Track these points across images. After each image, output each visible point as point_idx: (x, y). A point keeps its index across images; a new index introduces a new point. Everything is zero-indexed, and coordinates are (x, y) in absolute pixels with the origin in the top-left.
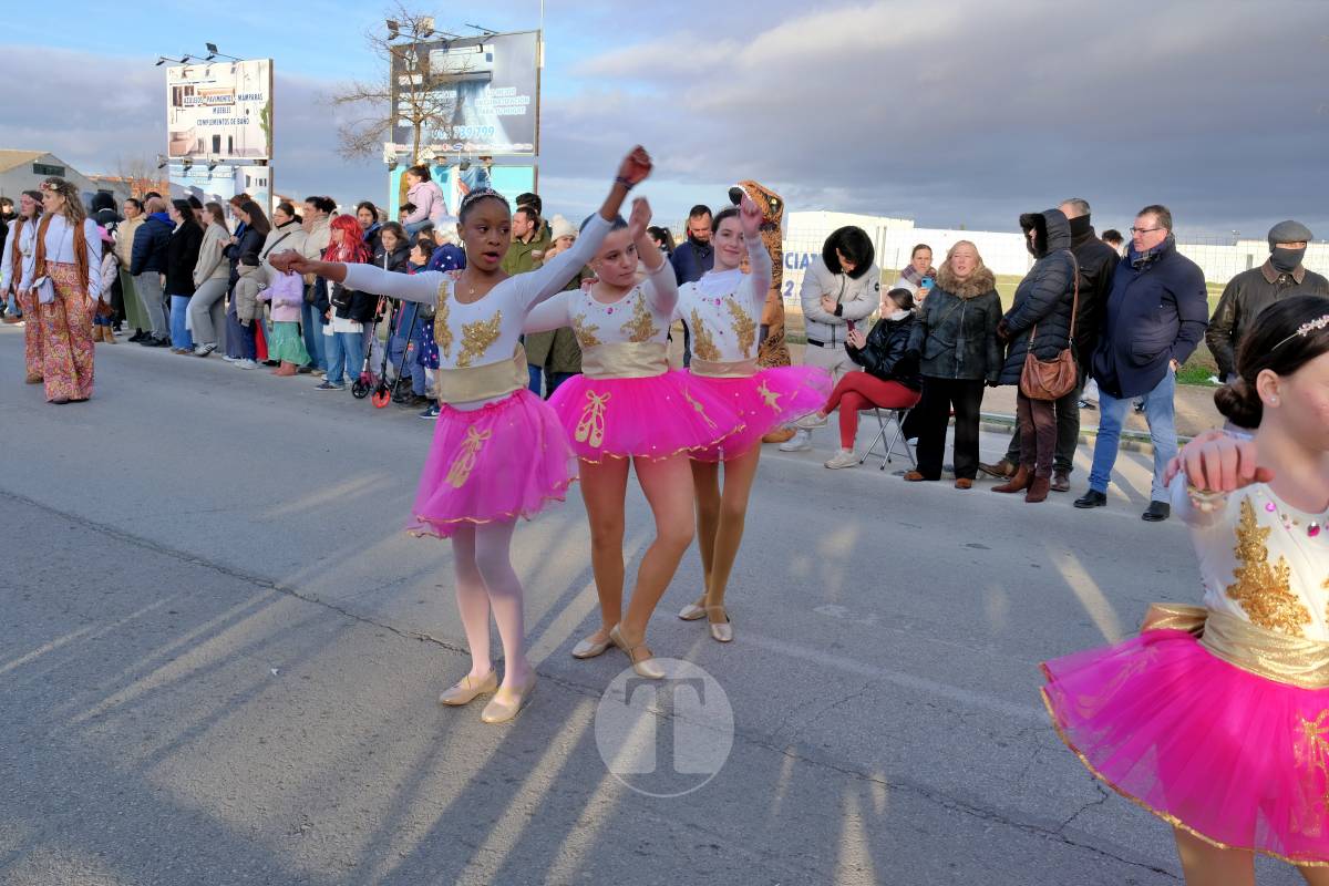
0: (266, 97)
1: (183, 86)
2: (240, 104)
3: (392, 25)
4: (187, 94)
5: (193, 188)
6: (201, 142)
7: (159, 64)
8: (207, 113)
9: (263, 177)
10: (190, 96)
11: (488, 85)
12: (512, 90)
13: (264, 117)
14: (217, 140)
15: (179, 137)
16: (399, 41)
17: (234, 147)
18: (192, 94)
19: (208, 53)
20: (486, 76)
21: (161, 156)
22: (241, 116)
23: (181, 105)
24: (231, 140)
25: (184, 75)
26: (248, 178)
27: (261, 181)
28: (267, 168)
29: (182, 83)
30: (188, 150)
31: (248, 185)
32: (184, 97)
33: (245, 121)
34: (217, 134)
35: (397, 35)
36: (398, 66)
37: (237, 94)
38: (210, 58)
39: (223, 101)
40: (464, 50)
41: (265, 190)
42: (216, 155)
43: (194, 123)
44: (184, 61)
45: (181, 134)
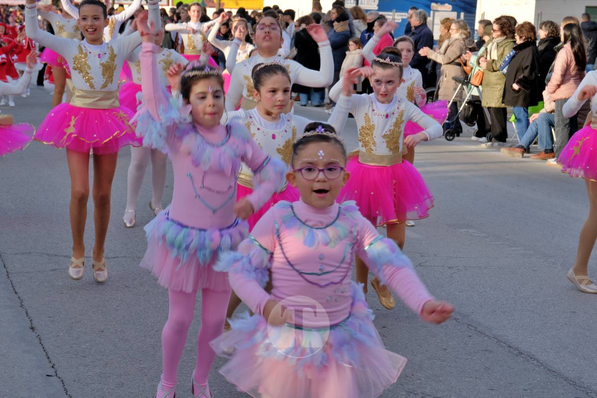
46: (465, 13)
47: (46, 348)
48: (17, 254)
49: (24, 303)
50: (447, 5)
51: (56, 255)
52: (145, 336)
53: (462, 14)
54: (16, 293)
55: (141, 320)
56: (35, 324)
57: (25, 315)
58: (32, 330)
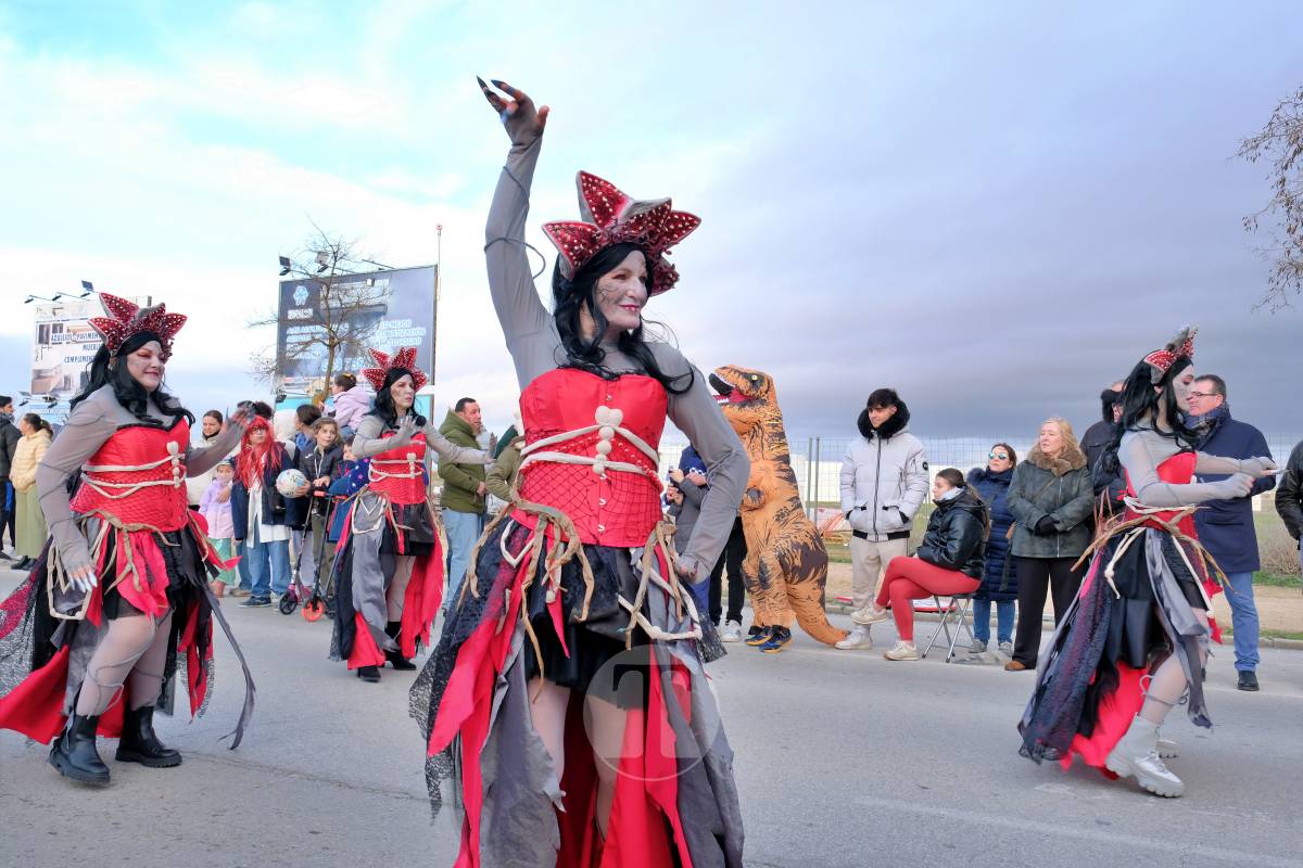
1: (51, 324)
3: (285, 261)
4: (55, 331)
6: (67, 379)
7: (28, 302)
10: (58, 334)
11: (382, 318)
12: (408, 322)
15: (43, 375)
16: (288, 277)
18: (61, 331)
19: (84, 291)
20: (381, 309)
21: (23, 394)
23: (47, 343)
25: (54, 313)
29: (50, 320)
30: (52, 389)
32: (51, 334)
35: (288, 271)
36: (286, 301)
38: (85, 295)
40: (358, 285)
43: (61, 360)
44: (54, 299)
45: (46, 371)
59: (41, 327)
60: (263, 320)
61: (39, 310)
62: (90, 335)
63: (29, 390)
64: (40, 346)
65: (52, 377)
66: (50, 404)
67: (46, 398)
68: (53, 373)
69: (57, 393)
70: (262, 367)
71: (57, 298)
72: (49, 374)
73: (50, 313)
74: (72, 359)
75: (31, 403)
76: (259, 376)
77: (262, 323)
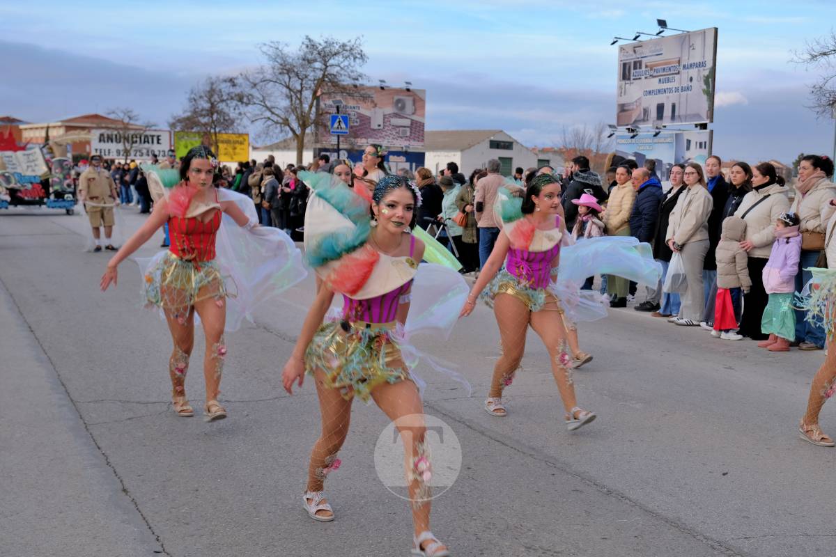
0: (709, 65)
1: (632, 61)
2: (684, 72)
4: (635, 68)
5: (636, 154)
6: (646, 111)
7: (613, 44)
8: (654, 84)
9: (703, 141)
10: (638, 70)
13: (706, 82)
14: (660, 108)
15: (626, 108)
17: (676, 114)
18: (640, 68)
19: (659, 29)
21: (610, 126)
22: (685, 84)
23: (629, 79)
24: (674, 107)
25: (635, 51)
26: (689, 142)
27: (701, 144)
28: (708, 131)
29: (631, 58)
30: (633, 120)
31: (688, 148)
32: (632, 71)
33: (688, 89)
34: (660, 102)
37: (682, 64)
38: (660, 32)
39: (668, 71)
41: (705, 152)
42: (659, 122)
43: (640, 94)
44: (635, 39)
45: (629, 105)
46: (416, 163)
47: (145, 515)
48: (89, 402)
49: (111, 460)
50: (401, 157)
51: (128, 402)
52: (242, 494)
53: (414, 164)
54: (99, 448)
55: (232, 473)
56: (127, 485)
57: (114, 475)
58: (124, 494)
59: (625, 65)
60: (827, 51)
61: (622, 49)
62: (664, 69)
63: (614, 122)
64: (623, 82)
65: (633, 109)
66: (632, 134)
67: (629, 129)
68: (635, 107)
69: (637, 125)
70: (824, 100)
71: (637, 37)
72: (631, 107)
73: (632, 52)
74: (650, 92)
75: (617, 133)
76: (822, 109)
77: (825, 54)
